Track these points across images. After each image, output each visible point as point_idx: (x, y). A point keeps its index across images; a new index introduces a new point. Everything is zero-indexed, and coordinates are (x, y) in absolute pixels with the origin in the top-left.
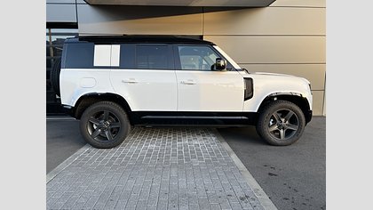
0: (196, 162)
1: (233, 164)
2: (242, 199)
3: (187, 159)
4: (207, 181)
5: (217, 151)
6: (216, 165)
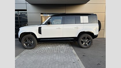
0: (62, 52)
1: (73, 53)
2: (74, 63)
3: (59, 51)
4: (64, 58)
5: (68, 49)
6: (68, 53)
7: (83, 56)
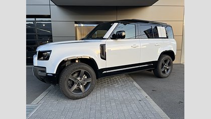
2: (140, 100)
7: (153, 90)
